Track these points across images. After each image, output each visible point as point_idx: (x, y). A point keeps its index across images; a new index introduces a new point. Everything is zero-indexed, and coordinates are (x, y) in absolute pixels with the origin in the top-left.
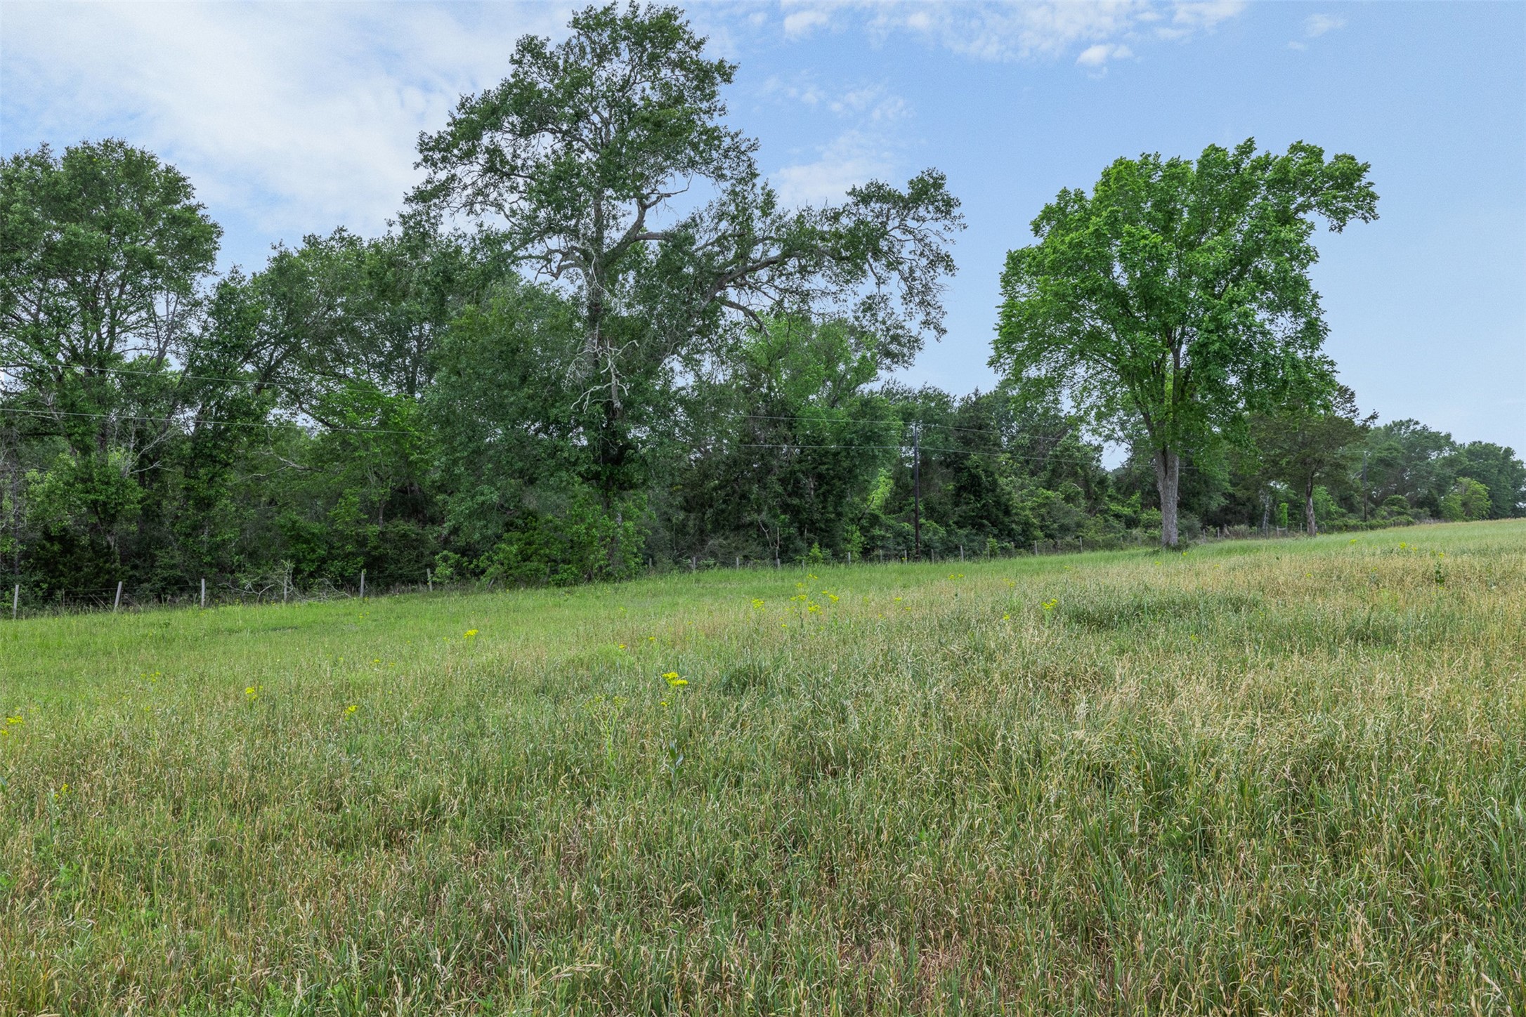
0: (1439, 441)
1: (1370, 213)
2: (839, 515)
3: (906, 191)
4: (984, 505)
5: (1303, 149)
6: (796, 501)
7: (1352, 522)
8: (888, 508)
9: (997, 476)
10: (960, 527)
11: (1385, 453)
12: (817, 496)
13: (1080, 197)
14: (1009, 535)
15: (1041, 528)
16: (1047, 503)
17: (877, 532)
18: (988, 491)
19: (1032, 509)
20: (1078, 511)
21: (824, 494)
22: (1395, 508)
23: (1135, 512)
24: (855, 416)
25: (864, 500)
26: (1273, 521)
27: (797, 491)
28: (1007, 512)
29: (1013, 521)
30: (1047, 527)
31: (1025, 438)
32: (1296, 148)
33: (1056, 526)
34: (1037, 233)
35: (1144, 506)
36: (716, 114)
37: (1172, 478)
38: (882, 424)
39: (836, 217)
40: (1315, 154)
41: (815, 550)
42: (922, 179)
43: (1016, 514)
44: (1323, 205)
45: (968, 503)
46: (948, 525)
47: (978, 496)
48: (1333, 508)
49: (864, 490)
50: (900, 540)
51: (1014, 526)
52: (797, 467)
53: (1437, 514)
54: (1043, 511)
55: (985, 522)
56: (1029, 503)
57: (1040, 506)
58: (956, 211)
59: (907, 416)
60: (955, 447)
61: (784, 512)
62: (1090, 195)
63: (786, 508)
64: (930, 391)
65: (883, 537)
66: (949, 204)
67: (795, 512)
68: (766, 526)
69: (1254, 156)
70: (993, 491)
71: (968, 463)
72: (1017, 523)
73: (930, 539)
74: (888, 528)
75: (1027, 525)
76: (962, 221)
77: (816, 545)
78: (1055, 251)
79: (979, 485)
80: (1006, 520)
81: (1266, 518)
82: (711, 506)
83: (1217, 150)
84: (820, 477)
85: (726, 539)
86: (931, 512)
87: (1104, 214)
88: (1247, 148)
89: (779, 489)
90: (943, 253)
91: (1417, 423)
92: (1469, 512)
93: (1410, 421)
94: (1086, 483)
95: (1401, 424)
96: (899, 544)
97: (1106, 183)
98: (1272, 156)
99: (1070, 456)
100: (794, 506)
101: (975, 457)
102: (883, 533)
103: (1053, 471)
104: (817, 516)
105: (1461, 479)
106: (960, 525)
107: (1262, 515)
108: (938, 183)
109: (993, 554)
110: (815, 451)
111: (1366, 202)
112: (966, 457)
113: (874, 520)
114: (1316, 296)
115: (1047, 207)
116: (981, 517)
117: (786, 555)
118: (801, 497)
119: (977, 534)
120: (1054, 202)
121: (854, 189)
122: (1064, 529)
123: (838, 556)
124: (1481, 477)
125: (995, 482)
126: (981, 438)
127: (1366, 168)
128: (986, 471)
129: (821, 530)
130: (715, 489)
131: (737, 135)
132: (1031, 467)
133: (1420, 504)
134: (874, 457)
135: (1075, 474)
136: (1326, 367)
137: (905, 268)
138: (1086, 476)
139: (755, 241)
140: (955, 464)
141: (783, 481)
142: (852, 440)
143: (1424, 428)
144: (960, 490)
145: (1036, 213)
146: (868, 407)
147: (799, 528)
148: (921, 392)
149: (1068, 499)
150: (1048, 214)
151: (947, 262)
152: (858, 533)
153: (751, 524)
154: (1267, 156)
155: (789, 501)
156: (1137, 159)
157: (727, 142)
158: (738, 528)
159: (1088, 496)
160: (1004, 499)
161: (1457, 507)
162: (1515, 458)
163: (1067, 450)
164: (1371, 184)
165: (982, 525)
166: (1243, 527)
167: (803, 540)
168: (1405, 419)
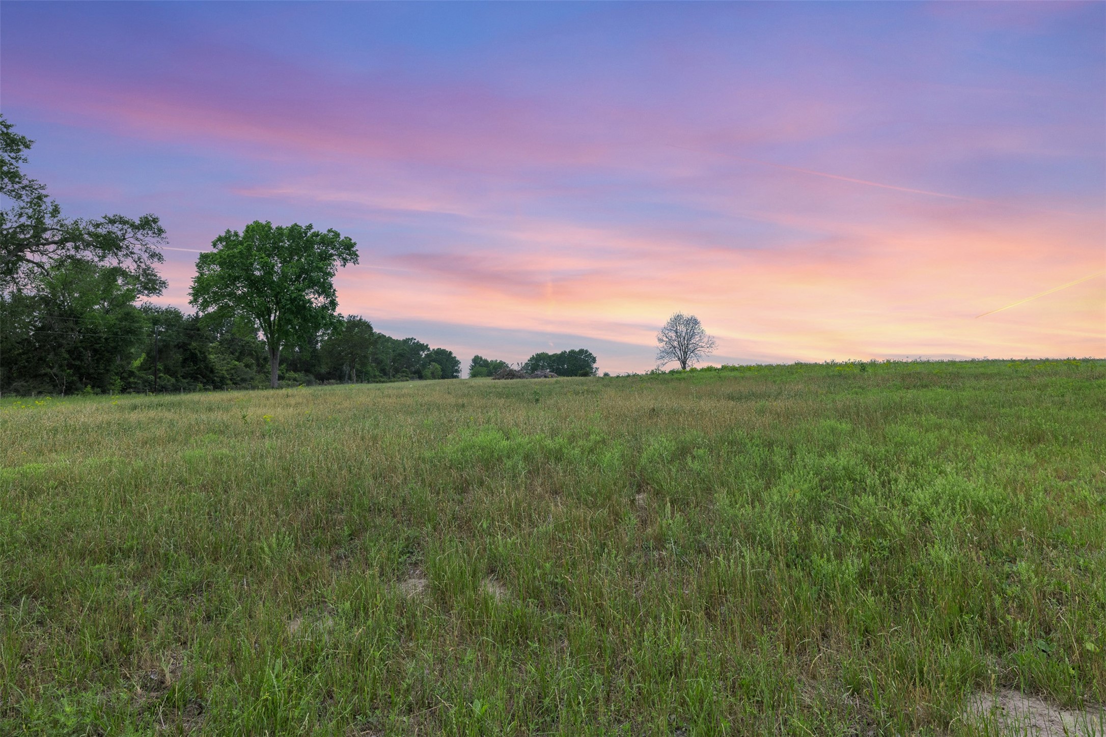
0: (424, 347)
1: (356, 262)
2: (108, 371)
3: (137, 222)
4: (198, 368)
5: (332, 231)
6: (78, 363)
7: (382, 380)
8: (141, 368)
9: (207, 354)
10: (184, 378)
11: (401, 351)
12: (93, 360)
13: (236, 234)
14: (213, 382)
15: (231, 380)
16: (235, 368)
17: (132, 380)
18: (201, 361)
19: (227, 370)
20: (252, 372)
21: (97, 360)
22: (404, 374)
23: (283, 373)
24: (121, 320)
25: (129, 363)
26: (350, 378)
27: (80, 357)
28: (212, 371)
29: (216, 376)
30: (234, 379)
31: (229, 336)
32: (329, 231)
33: (239, 379)
34: (214, 247)
35: (287, 371)
36: (20, 161)
37: (276, 359)
38: (137, 325)
39: (97, 226)
40: (337, 235)
41: (89, 388)
42: (147, 218)
43: (217, 373)
44: (339, 255)
45: (189, 367)
46: (177, 377)
47: (195, 363)
48: (377, 373)
49: (129, 358)
50: (147, 384)
51: (215, 378)
52: (79, 344)
53: (421, 377)
54: (233, 371)
55: (199, 376)
56: (225, 368)
57: (231, 369)
58: (163, 235)
59: (156, 321)
60: (183, 338)
61: (70, 369)
62: (241, 234)
63: (70, 366)
64: (173, 309)
65: (136, 383)
66: (160, 231)
67: (77, 369)
68: (56, 376)
69: (312, 231)
70: (204, 361)
71: (190, 347)
72: (217, 377)
73: (165, 384)
74: (140, 378)
75: (223, 378)
76: (167, 240)
77: (89, 386)
78: (221, 257)
79: (196, 358)
80: (211, 375)
81: (347, 377)
82: (16, 364)
83: (297, 225)
84: (95, 351)
85: (27, 382)
86: (167, 370)
87: (245, 245)
88: (310, 227)
89: (67, 356)
90: (157, 253)
91: (415, 339)
92: (434, 377)
93: (412, 338)
94: (257, 359)
95: (409, 339)
96: (145, 386)
97: (247, 231)
98: (320, 233)
99: (249, 346)
100: (76, 365)
101: (194, 344)
102: (136, 380)
103: (241, 353)
104: (92, 371)
105: (432, 363)
106: (184, 377)
107: (344, 376)
108: (155, 221)
109: (200, 390)
110: (92, 337)
111: (354, 257)
112: (190, 344)
113: (132, 374)
114: (335, 290)
115: (220, 236)
116: (197, 374)
117: (69, 390)
118: (82, 360)
119: (193, 382)
120: (223, 234)
121: (106, 216)
122: (244, 380)
123: (104, 392)
124: (439, 363)
125: (205, 357)
126: (199, 335)
127: (355, 244)
128: (200, 352)
129: (95, 378)
130: (19, 354)
131: (33, 181)
132: (231, 350)
133: (415, 373)
134: (131, 341)
135: (252, 354)
136: (341, 318)
137: (136, 257)
138: (257, 355)
139: (46, 230)
140: (183, 347)
141: (69, 352)
142: (117, 332)
143: (418, 342)
144: (185, 361)
145: (215, 238)
146: (130, 316)
147: (80, 378)
148: (166, 309)
149: (247, 366)
150: (220, 239)
151: (160, 258)
152: (119, 380)
153: (45, 374)
154: (318, 232)
155: (73, 362)
156: (264, 223)
157: (25, 182)
158: (36, 376)
159: (258, 365)
160: (210, 365)
161: (429, 374)
162: (453, 356)
163: (248, 343)
164: (357, 250)
165: (197, 378)
166: (333, 381)
167: (82, 384)
168: (411, 337)
